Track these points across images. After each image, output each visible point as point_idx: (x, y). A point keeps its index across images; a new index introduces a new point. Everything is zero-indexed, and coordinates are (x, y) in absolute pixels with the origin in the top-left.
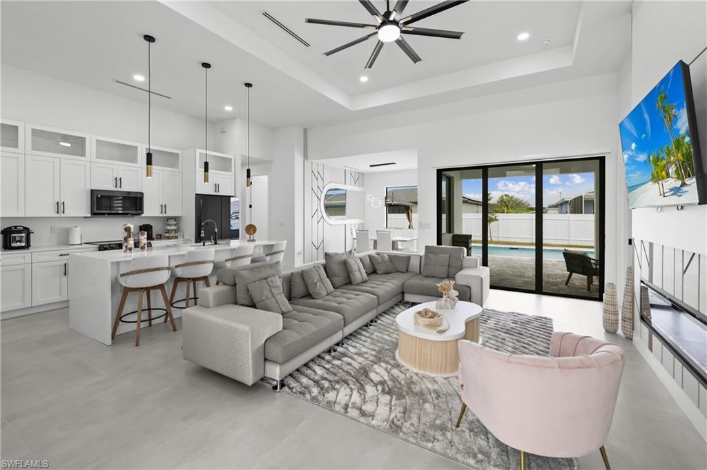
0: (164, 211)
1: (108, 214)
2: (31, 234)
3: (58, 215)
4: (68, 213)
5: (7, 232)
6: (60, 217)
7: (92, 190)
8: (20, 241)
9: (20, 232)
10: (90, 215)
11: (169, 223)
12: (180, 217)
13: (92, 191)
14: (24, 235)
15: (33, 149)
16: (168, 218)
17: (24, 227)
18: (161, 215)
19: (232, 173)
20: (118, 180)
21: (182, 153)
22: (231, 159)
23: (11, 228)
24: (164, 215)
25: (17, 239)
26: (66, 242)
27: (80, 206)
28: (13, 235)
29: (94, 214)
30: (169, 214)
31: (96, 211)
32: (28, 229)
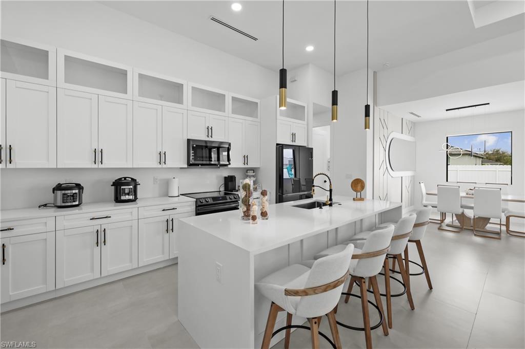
0: (246, 162)
1: (202, 165)
2: (138, 186)
3: (160, 166)
4: (169, 164)
5: (118, 184)
6: (162, 168)
7: (188, 139)
8: (128, 194)
9: (128, 184)
10: (186, 166)
11: (248, 174)
12: (259, 168)
13: (189, 141)
14: (132, 187)
15: (139, 96)
16: (248, 170)
17: (132, 179)
18: (244, 166)
19: (305, 122)
20: (209, 129)
21: (260, 102)
22: (304, 107)
23: (120, 179)
24: (246, 166)
25: (127, 191)
26: (166, 194)
27: (178, 157)
28: (122, 187)
29: (190, 165)
30: (250, 165)
31: (192, 161)
32: (136, 180)
